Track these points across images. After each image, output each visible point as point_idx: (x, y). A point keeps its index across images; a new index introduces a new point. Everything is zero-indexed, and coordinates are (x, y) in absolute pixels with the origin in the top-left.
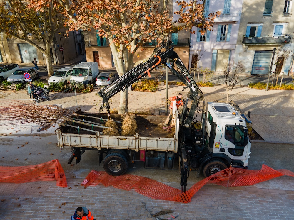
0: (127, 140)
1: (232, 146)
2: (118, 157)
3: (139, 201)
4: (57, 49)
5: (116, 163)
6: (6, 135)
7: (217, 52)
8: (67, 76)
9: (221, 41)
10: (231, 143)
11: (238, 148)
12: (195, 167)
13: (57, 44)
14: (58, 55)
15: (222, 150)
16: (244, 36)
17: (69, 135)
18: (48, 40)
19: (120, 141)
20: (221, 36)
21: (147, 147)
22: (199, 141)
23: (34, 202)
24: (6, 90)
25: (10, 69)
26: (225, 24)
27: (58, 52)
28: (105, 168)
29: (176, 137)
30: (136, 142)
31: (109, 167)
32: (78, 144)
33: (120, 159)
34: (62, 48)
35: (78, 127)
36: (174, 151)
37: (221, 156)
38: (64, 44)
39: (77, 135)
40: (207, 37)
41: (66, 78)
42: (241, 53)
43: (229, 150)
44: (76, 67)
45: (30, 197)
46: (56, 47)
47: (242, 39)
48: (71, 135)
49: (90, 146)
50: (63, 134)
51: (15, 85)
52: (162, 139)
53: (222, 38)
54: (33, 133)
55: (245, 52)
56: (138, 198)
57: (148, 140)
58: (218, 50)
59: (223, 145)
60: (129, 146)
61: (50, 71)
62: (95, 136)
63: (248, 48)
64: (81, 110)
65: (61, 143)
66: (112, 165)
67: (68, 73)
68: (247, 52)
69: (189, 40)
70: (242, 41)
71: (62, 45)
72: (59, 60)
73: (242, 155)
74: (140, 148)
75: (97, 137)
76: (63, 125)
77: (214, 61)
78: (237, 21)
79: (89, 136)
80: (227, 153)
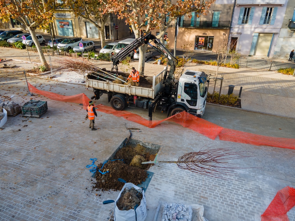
0: (124, 87)
1: (189, 98)
2: (119, 98)
3: (124, 122)
4: (113, 27)
5: (118, 103)
6: (64, 82)
7: (259, 36)
8: (114, 49)
9: (265, 24)
10: (188, 96)
11: (193, 100)
12: (165, 110)
13: (114, 23)
14: (114, 32)
15: (183, 100)
16: (290, 20)
17: (92, 80)
18: (103, 19)
19: (120, 87)
20: (266, 18)
21: (135, 93)
22: (174, 95)
23: (69, 113)
24: (71, 56)
25: (76, 42)
26: (271, 7)
27: (113, 30)
28: (111, 104)
29: (153, 88)
30: (129, 89)
31: (114, 104)
32: (96, 87)
33: (119, 99)
34: (117, 27)
35: (98, 77)
36: (152, 98)
37: (181, 104)
38: (119, 23)
39: (96, 80)
40: (250, 20)
41: (112, 51)
42: (286, 38)
43: (187, 101)
44: (121, 42)
45: (68, 111)
46: (112, 25)
47: (288, 23)
48: (93, 80)
49: (103, 88)
50: (89, 79)
51: (76, 53)
52: (145, 88)
53: (267, 21)
54: (79, 83)
55: (290, 37)
56: (124, 121)
57: (136, 89)
58: (259, 33)
59: (183, 97)
60: (125, 91)
61: (103, 45)
62: (106, 82)
63: (293, 33)
64: (105, 68)
65: (88, 85)
66: (116, 104)
67: (115, 47)
68: (293, 37)
69: (231, 22)
70: (288, 25)
71: (118, 24)
72: (114, 37)
73: (196, 106)
74: (132, 93)
75: (107, 83)
76: (90, 74)
77: (254, 45)
78: (284, 5)
79: (103, 82)
80: (186, 102)
